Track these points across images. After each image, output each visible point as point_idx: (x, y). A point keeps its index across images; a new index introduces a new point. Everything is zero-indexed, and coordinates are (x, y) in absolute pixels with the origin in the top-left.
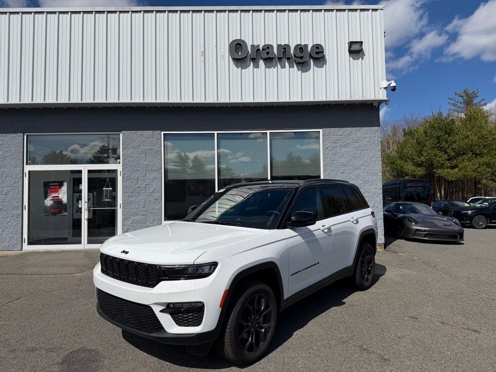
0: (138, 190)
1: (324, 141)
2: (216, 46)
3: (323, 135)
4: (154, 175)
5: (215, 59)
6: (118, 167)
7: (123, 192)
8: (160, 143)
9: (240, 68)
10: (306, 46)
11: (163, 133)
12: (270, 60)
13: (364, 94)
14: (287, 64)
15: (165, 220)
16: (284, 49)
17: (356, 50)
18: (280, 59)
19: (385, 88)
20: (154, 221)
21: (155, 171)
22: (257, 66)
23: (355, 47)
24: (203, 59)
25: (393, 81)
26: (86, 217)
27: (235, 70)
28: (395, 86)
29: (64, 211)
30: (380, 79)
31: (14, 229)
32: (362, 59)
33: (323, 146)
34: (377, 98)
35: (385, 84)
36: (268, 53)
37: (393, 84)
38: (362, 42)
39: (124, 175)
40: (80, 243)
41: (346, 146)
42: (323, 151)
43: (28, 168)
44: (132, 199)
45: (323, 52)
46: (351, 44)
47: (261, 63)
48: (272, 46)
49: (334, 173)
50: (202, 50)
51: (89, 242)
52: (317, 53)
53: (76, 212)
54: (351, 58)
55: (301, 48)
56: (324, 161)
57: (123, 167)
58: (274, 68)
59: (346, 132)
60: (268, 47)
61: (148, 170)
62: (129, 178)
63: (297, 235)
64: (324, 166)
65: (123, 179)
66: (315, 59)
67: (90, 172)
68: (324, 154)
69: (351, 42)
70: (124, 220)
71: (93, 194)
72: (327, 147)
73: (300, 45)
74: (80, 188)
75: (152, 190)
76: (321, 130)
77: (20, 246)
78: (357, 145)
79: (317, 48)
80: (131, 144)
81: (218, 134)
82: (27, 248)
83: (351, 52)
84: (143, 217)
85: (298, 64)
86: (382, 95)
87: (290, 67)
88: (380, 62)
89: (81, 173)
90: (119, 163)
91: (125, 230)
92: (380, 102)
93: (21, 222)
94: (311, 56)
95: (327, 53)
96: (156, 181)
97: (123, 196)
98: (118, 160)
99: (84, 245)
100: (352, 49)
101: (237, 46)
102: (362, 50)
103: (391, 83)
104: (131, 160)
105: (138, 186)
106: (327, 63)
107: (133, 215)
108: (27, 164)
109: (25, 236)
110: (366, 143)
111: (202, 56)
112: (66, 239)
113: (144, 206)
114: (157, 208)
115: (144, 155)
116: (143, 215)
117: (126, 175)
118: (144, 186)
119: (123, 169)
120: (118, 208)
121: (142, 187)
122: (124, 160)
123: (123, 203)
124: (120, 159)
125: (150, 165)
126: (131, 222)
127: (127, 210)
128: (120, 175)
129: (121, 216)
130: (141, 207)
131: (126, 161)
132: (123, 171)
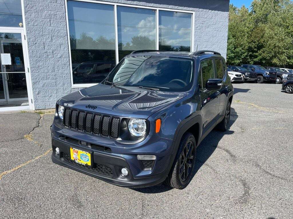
0: (46, 55)
1: (196, 21)
3: (195, 17)
4: (60, 41)
6: (22, 31)
7: (30, 57)
8: (64, 9)
15: (74, 83)
20: (64, 84)
21: (61, 37)
33: (195, 25)
39: (29, 39)
41: (208, 27)
42: (195, 29)
44: (40, 64)
57: (27, 30)
59: (209, 16)
61: (54, 36)
62: (35, 43)
65: (28, 43)
68: (195, 32)
70: (34, 84)
72: (197, 26)
75: (59, 55)
76: (194, 12)
80: (35, 8)
81: (117, 6)
84: (53, 81)
90: (22, 26)
91: (37, 93)
96: (62, 47)
97: (30, 61)
98: (20, 24)
104: (35, 24)
105: (45, 51)
107: (43, 79)
113: (53, 71)
114: (66, 72)
115: (49, 20)
116: (53, 79)
117: (31, 40)
118: (51, 51)
119: (27, 33)
120: (26, 72)
121: (50, 52)
122: (28, 24)
123: (31, 68)
124: (22, 23)
125: (56, 31)
126: (41, 85)
127: (37, 74)
128: (25, 39)
129: (31, 80)
130: (50, 71)
131: (30, 24)
132: (27, 35)
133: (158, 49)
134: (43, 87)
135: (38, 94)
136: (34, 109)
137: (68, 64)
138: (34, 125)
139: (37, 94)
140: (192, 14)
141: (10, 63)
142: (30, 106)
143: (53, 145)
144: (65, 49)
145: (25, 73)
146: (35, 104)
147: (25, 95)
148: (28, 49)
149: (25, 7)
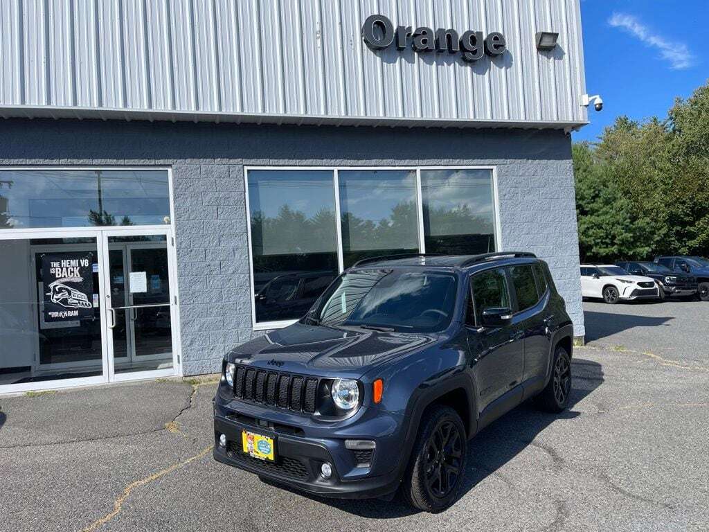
0: (207, 271)
1: (500, 184)
2: (341, 23)
3: (499, 175)
4: (235, 242)
5: (340, 45)
6: (169, 230)
7: (180, 276)
8: (241, 186)
11: (246, 168)
12: (425, 53)
15: (257, 321)
16: (450, 36)
17: (548, 46)
19: (587, 106)
20: (239, 324)
21: (235, 235)
23: (547, 42)
24: (319, 45)
25: (598, 96)
26: (110, 324)
28: (601, 104)
30: (579, 94)
33: (500, 192)
35: (586, 100)
36: (425, 41)
37: (598, 101)
38: (557, 34)
39: (179, 244)
40: (99, 373)
41: (530, 192)
42: (500, 199)
44: (196, 287)
45: (504, 46)
48: (430, 30)
50: (318, 27)
51: (118, 370)
52: (496, 47)
54: (540, 55)
55: (474, 38)
56: (501, 215)
57: (177, 229)
59: (530, 170)
60: (424, 32)
61: (223, 236)
62: (189, 250)
65: (178, 251)
67: (112, 240)
68: (500, 205)
69: (543, 33)
70: (184, 325)
72: (504, 193)
73: (472, 32)
75: (232, 269)
76: (494, 168)
79: (496, 39)
80: (191, 189)
81: (339, 171)
83: (541, 49)
84: (219, 318)
86: (581, 117)
88: (578, 67)
90: (169, 223)
91: (188, 342)
92: (576, 127)
96: (238, 253)
97: (180, 283)
98: (166, 218)
99: (109, 376)
100: (543, 44)
101: (377, 26)
102: (555, 46)
103: (594, 99)
104: (191, 218)
105: (207, 263)
107: (200, 315)
111: (318, 38)
113: (220, 299)
114: (242, 300)
115: (215, 208)
116: (218, 315)
117: (184, 245)
118: (218, 263)
119: (177, 234)
120: (171, 305)
121: (214, 266)
122: (178, 218)
123: (180, 296)
124: (169, 216)
125: (226, 225)
126: (197, 328)
127: (190, 307)
128: (173, 245)
129: (179, 318)
130: (214, 300)
131: (182, 218)
132: (177, 238)
134: (200, 330)
135: (191, 344)
136: (182, 375)
137: (248, 285)
138: (182, 404)
139: (188, 345)
140: (492, 170)
141: (144, 290)
142: (174, 370)
143: (217, 430)
144: (243, 257)
145: (169, 307)
146: (184, 365)
147: (168, 347)
148: (178, 262)
149: (175, 189)
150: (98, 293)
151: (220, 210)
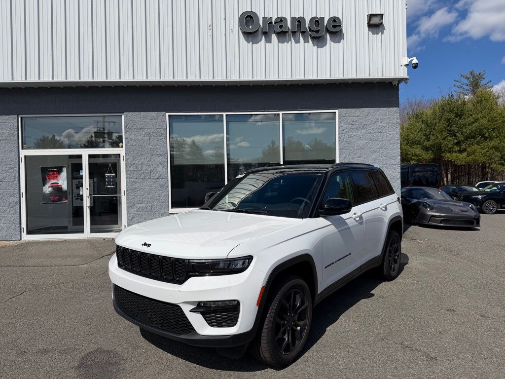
0: (143, 176)
1: (340, 122)
2: (225, 19)
3: (340, 116)
4: (160, 159)
5: (224, 33)
6: (121, 151)
7: (127, 178)
8: (165, 125)
9: (251, 43)
10: (323, 19)
11: (168, 114)
12: (282, 34)
13: (384, 73)
14: (301, 39)
15: (172, 208)
16: (299, 22)
17: (375, 24)
18: (294, 33)
19: (406, 65)
20: (160, 209)
21: (160, 155)
22: (269, 41)
23: (375, 20)
24: (211, 34)
25: (415, 58)
26: (88, 205)
27: (246, 45)
28: (417, 63)
29: (64, 199)
30: (401, 54)
31: (11, 218)
32: (382, 34)
33: (339, 128)
34: (397, 76)
35: (406, 61)
36: (281, 27)
37: (415, 61)
38: (382, 15)
39: (127, 159)
40: (82, 232)
41: (363, 128)
42: (339, 133)
43: (23, 153)
44: (137, 186)
45: (340, 26)
46: (371, 16)
47: (274, 37)
48: (285, 19)
49: (350, 157)
50: (210, 23)
51: (92, 231)
52: (334, 27)
53: (76, 199)
54: (370, 32)
55: (317, 21)
56: (340, 144)
57: (126, 151)
58: (288, 43)
59: (364, 113)
60: (281, 20)
61: (152, 155)
62: (133, 163)
63: (331, 225)
64: (339, 150)
65: (126, 164)
66: (331, 33)
67: (90, 156)
68: (340, 137)
69: (371, 15)
70: (128, 208)
71: (93, 180)
72: (343, 129)
73: (316, 17)
74: (81, 174)
75: (157, 176)
76: (337, 111)
77: (19, 236)
78: (375, 126)
79: (335, 21)
80: (135, 127)
81: (226, 115)
82: (26, 237)
83: (370, 26)
84: (149, 204)
85: (314, 38)
86: (403, 73)
87: (305, 42)
88: (401, 36)
89: (82, 158)
90: (122, 147)
91: (131, 218)
92: (400, 80)
93: (18, 210)
94: (327, 31)
95: (344, 27)
96: (161, 166)
97: (127, 183)
99: (87, 234)
100: (371, 22)
101: (248, 18)
102: (382, 23)
103: (412, 60)
104: (135, 144)
105: (143, 172)
106: (345, 38)
107: (139, 202)
108: (22, 149)
109: (24, 225)
110: (384, 125)
111: (210, 29)
112: (66, 228)
113: (150, 193)
114: (163, 194)
115: (148, 138)
116: (148, 202)
117: (129, 160)
118: (149, 171)
119: (126, 154)
120: (122, 195)
121: (147, 173)
122: (126, 145)
123: (127, 190)
124: (122, 143)
125: (155, 149)
126: (136, 209)
127: (133, 197)
129: (126, 203)
130: (147, 194)
131: (129, 144)
132: (126, 156)
133: (282, 163)
134: (137, 211)
135: (132, 220)
137: (166, 185)
140: (335, 113)
144: (165, 168)
149: (126, 127)
150: (82, 187)
151: (151, 140)
